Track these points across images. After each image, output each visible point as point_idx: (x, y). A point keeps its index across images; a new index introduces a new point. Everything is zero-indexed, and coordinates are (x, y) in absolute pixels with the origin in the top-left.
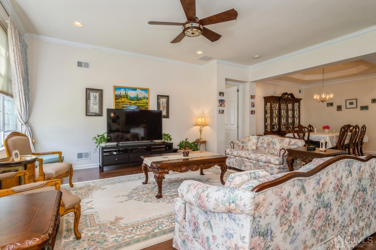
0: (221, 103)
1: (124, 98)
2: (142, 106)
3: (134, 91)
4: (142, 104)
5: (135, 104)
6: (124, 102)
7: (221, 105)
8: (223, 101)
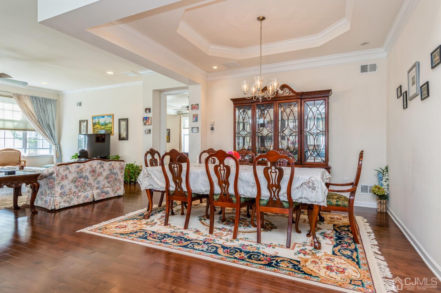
0: (145, 122)
1: (98, 124)
2: (108, 130)
3: (103, 118)
4: (108, 129)
5: (104, 128)
6: (97, 128)
7: (145, 124)
8: (148, 119)
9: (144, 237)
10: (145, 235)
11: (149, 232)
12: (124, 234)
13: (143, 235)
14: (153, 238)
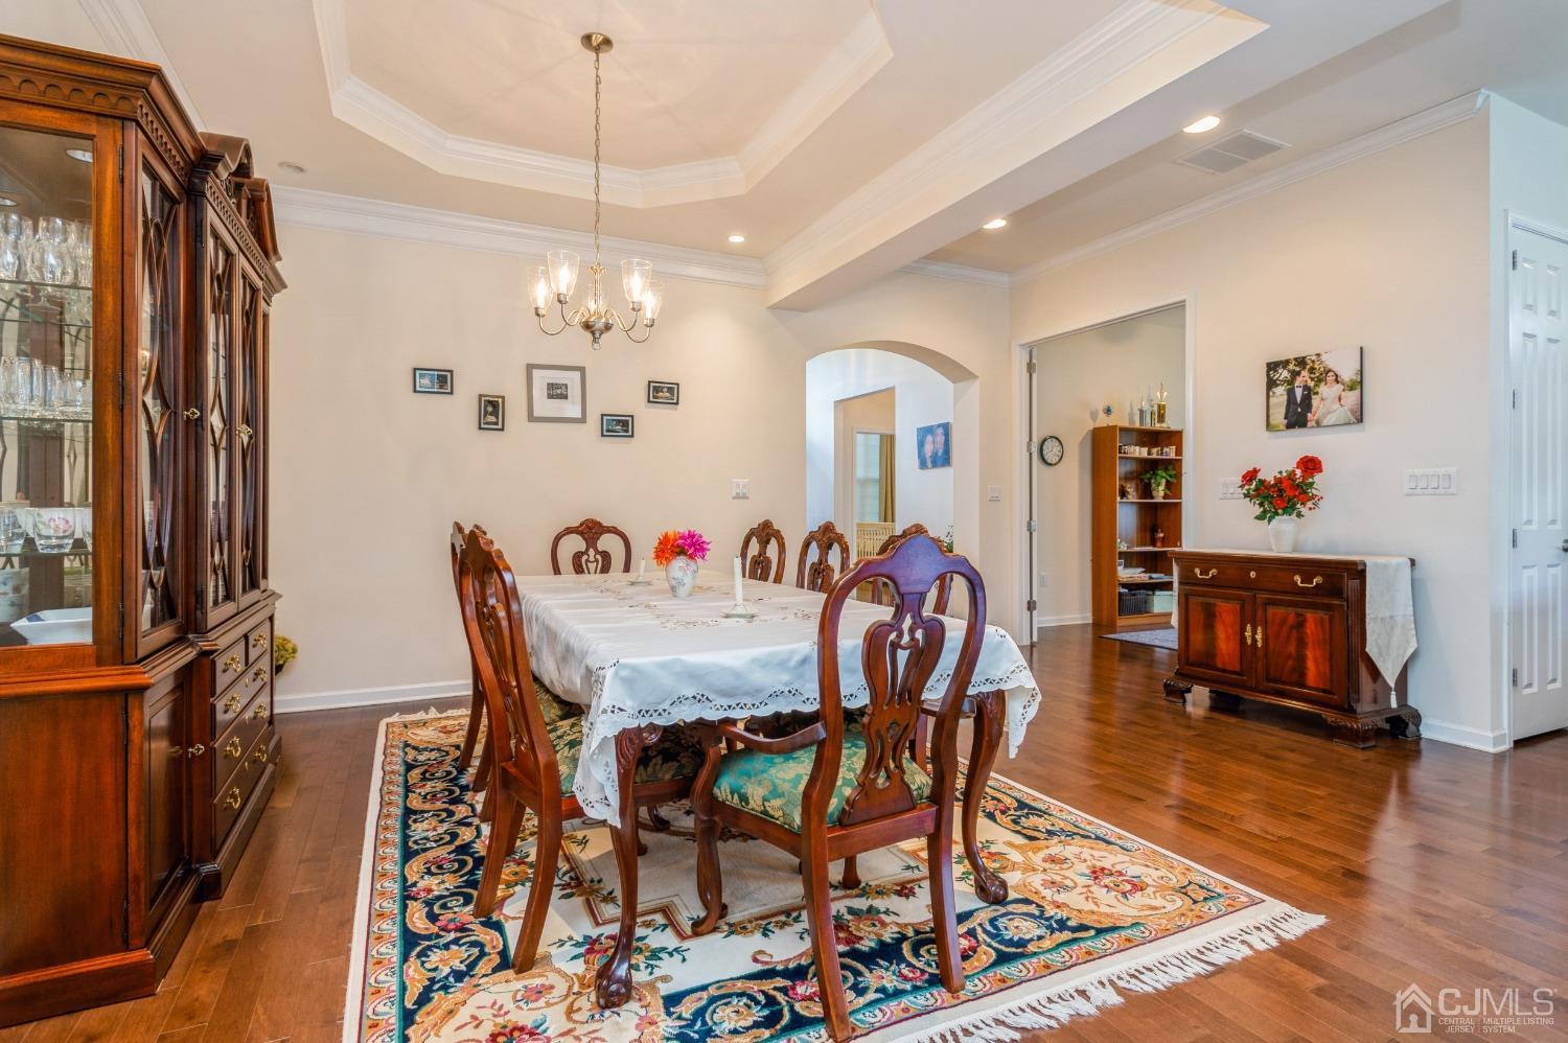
9: (1026, 811)
10: (1019, 817)
11: (1006, 820)
12: (1093, 836)
13: (1028, 818)
14: (999, 801)
